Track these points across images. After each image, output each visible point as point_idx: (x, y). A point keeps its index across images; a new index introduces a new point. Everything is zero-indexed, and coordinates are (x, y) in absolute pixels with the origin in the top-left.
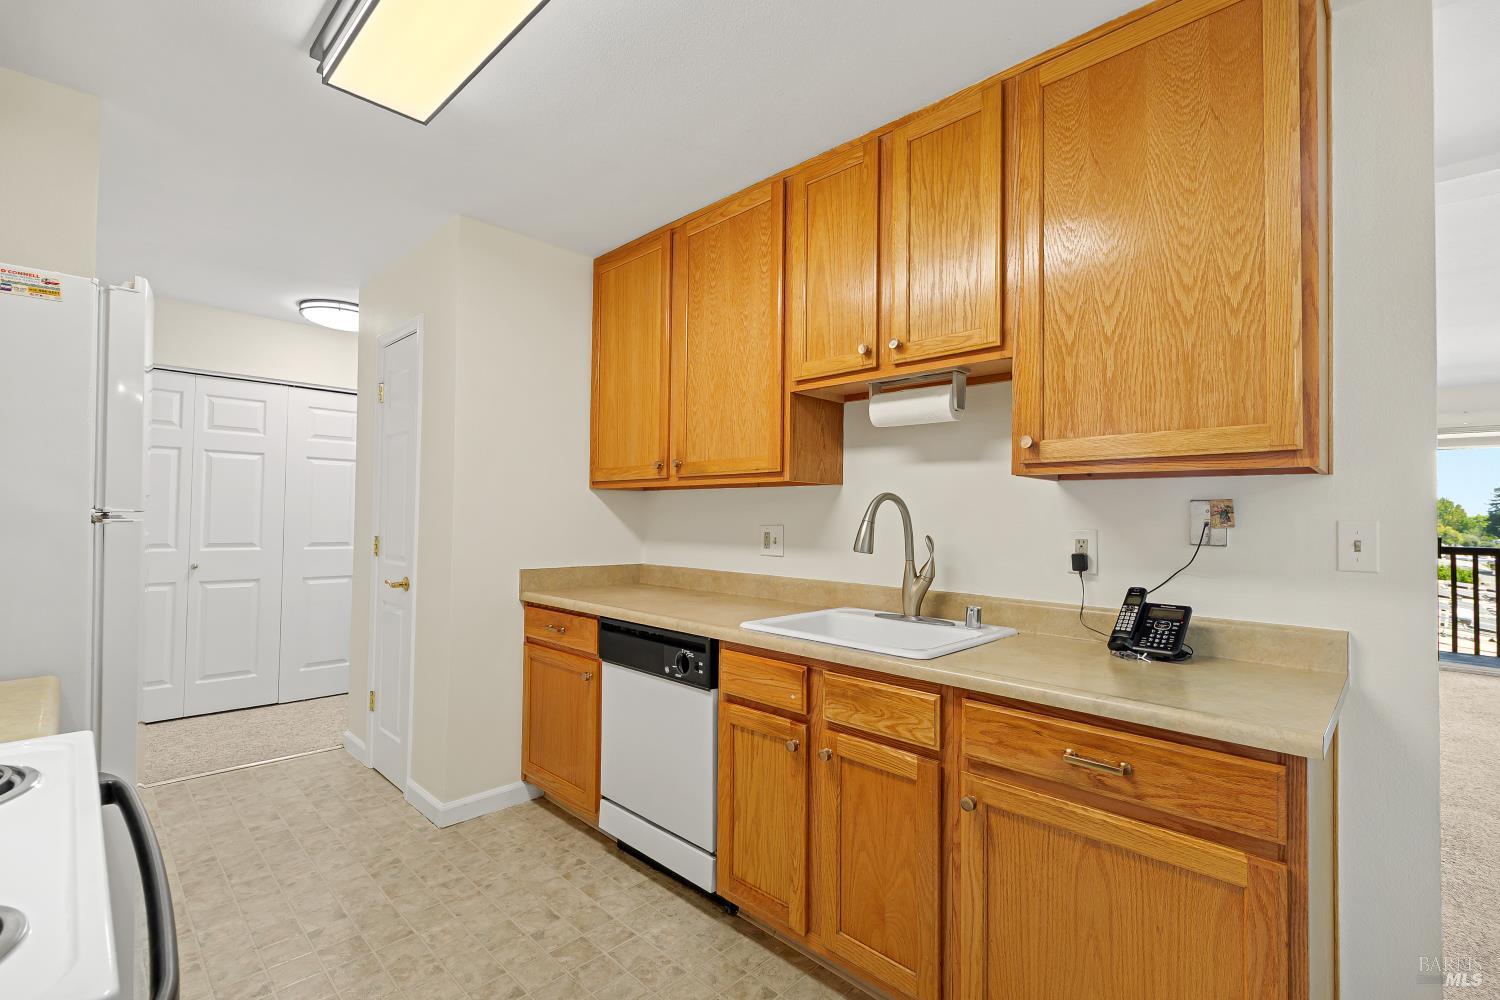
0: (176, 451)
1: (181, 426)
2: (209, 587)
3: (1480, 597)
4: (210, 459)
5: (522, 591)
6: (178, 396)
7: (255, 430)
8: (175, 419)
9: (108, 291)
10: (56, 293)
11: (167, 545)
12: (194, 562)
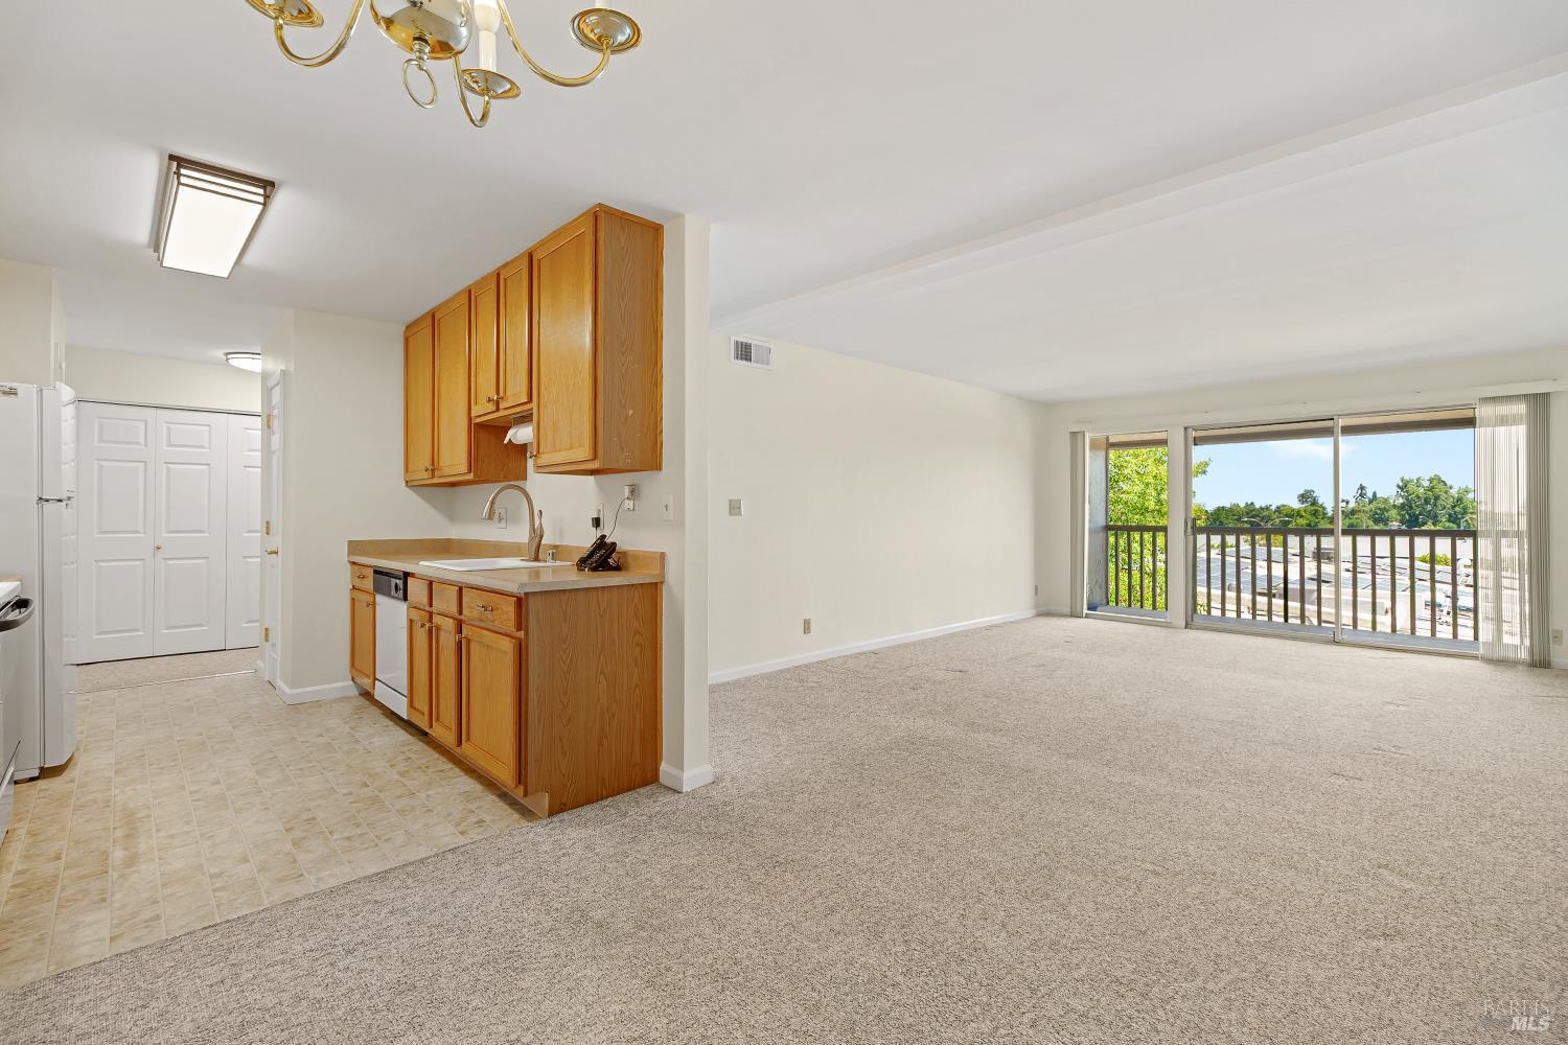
0: (142, 464)
1: (146, 445)
2: (171, 562)
3: (1459, 582)
4: (168, 468)
5: (349, 554)
6: (142, 425)
7: (203, 447)
8: (142, 441)
9: (41, 390)
10: (16, 394)
11: (137, 532)
12: (157, 544)
